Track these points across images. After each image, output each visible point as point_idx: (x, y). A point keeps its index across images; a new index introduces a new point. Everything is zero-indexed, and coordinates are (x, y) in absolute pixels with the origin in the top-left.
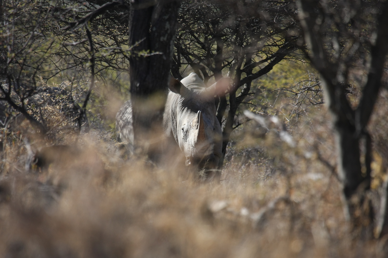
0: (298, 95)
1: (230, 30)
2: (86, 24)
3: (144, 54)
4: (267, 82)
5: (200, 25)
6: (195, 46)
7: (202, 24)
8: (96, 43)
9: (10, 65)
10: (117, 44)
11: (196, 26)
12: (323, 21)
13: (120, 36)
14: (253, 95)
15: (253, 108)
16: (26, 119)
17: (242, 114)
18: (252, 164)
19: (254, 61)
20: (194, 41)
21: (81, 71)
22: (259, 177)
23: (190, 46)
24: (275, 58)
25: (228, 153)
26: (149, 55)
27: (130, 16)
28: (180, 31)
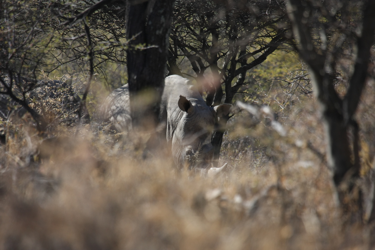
0: (292, 84)
1: (224, 22)
2: (84, 20)
3: (141, 47)
4: (263, 71)
5: (195, 18)
6: (191, 38)
7: (198, 17)
8: (95, 37)
9: (12, 60)
10: (116, 37)
11: (192, 18)
12: (311, 14)
13: (118, 29)
14: (248, 84)
15: (249, 97)
16: (27, 112)
17: (235, 104)
18: (248, 151)
19: (248, 51)
20: (190, 33)
21: (81, 64)
23: (186, 38)
24: (269, 49)
25: (225, 141)
26: (145, 49)
27: (126, 10)
28: (176, 23)
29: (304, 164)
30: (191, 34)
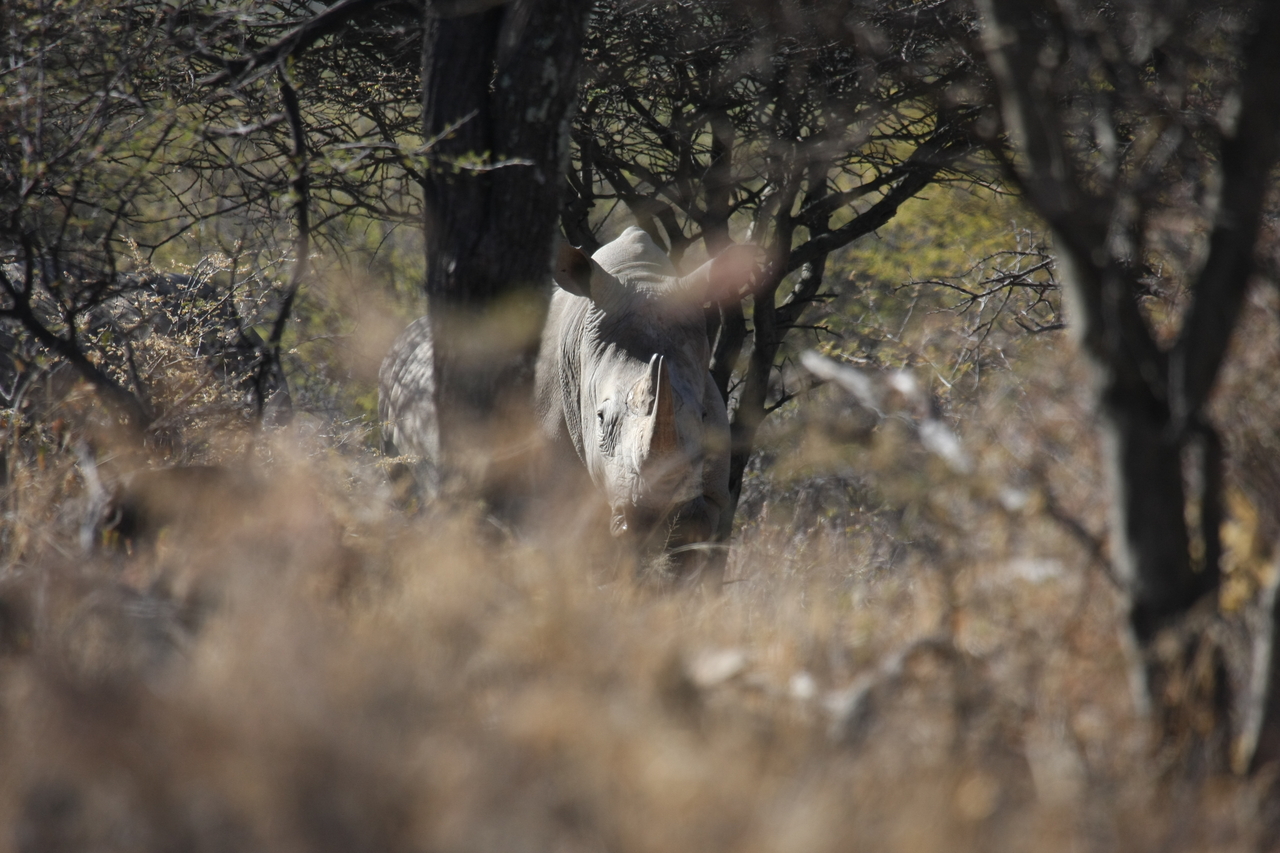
0: (980, 302)
1: (755, 85)
2: (282, 67)
3: (473, 163)
4: (879, 258)
5: (657, 70)
6: (639, 140)
7: (665, 67)
8: (312, 130)
9: (32, 201)
10: (383, 132)
11: (645, 71)
12: (1063, 57)
13: (392, 105)
14: (831, 300)
15: (832, 343)
16: (82, 379)
17: (796, 363)
18: (828, 530)
19: (834, 187)
20: (637, 121)
21: (264, 221)
22: (852, 571)
23: (623, 139)
24: (905, 179)
25: (748, 493)
26: (488, 169)
27: (426, 38)
28: (590, 87)
29: (1029, 569)
30: (642, 124)
